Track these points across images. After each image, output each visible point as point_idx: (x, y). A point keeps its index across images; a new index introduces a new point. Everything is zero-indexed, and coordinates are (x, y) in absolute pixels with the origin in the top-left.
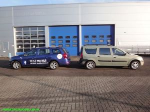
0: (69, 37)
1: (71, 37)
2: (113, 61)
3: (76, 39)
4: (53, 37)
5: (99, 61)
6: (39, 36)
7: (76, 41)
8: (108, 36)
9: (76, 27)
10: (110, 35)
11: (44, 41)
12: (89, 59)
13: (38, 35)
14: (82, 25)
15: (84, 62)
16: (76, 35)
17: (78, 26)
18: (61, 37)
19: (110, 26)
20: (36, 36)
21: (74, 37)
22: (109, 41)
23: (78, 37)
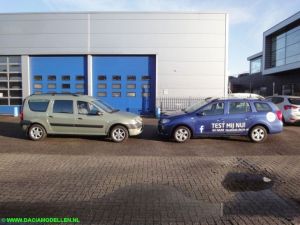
0: (67, 78)
1: (73, 78)
2: (77, 126)
3: (82, 82)
4: (37, 78)
5: (52, 124)
6: (11, 75)
7: (82, 87)
8: (144, 78)
9: (82, 58)
10: (147, 75)
11: (20, 84)
12: (33, 121)
13: (8, 72)
14: (93, 55)
15: (25, 127)
16: (82, 74)
17: (85, 56)
18: (53, 78)
19: (147, 58)
20: (5, 75)
21: (79, 78)
22: (146, 87)
23: (85, 78)
